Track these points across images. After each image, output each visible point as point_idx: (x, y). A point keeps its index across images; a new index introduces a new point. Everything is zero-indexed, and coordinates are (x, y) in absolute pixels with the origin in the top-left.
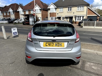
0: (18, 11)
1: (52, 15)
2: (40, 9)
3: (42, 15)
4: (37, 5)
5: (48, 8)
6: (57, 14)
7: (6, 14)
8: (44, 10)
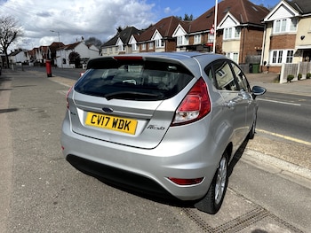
0: (173, 36)
1: (279, 42)
2: (238, 24)
3: (243, 46)
4: (228, 14)
5: (266, 20)
6: (298, 40)
7: (147, 47)
8: (249, 28)
